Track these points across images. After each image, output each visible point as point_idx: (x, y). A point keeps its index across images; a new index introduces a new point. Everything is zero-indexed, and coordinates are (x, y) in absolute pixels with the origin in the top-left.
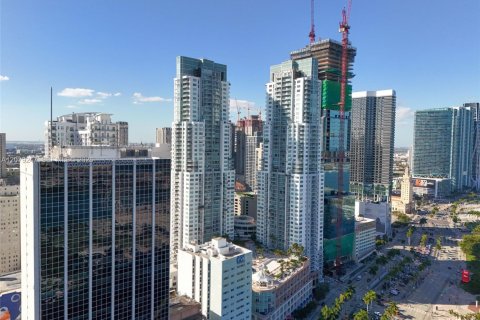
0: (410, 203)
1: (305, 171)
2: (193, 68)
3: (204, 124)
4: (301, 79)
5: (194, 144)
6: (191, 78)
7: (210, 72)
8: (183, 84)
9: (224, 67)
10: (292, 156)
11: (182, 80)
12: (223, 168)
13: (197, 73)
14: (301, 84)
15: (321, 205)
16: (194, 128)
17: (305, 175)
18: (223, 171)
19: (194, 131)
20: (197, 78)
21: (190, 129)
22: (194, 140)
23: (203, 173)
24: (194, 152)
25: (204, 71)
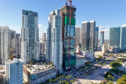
0: (104, 53)
1: (55, 41)
2: (26, 13)
3: (28, 28)
4: (54, 15)
5: (25, 34)
6: (25, 15)
7: (31, 14)
8: (23, 17)
9: (37, 13)
10: (53, 38)
11: (22, 16)
12: (35, 41)
13: (27, 14)
14: (54, 17)
15: (61, 51)
16: (25, 29)
17: (55, 43)
18: (35, 42)
19: (25, 30)
20: (27, 16)
21: (24, 30)
22: (25, 32)
23: (28, 41)
24: (25, 36)
25: (29, 14)
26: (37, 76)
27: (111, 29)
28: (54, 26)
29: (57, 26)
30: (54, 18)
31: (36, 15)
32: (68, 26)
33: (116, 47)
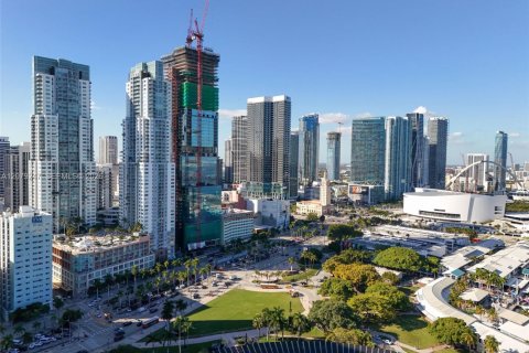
0: (328, 206)
1: (150, 160)
2: (47, 66)
3: (57, 117)
4: (146, 79)
5: (46, 136)
6: (44, 76)
7: (66, 71)
8: (38, 80)
9: (87, 68)
10: (142, 151)
11: (36, 77)
12: (81, 159)
13: (52, 71)
14: (146, 83)
16: (46, 120)
17: (150, 164)
18: (81, 162)
19: (46, 124)
20: (51, 76)
21: (42, 122)
22: (46, 131)
23: (57, 161)
24: (46, 143)
25: (57, 70)
26: (92, 260)
27: (356, 123)
28: (145, 112)
29: (154, 112)
30: (146, 87)
31: (82, 73)
32: (194, 112)
33: (371, 187)
